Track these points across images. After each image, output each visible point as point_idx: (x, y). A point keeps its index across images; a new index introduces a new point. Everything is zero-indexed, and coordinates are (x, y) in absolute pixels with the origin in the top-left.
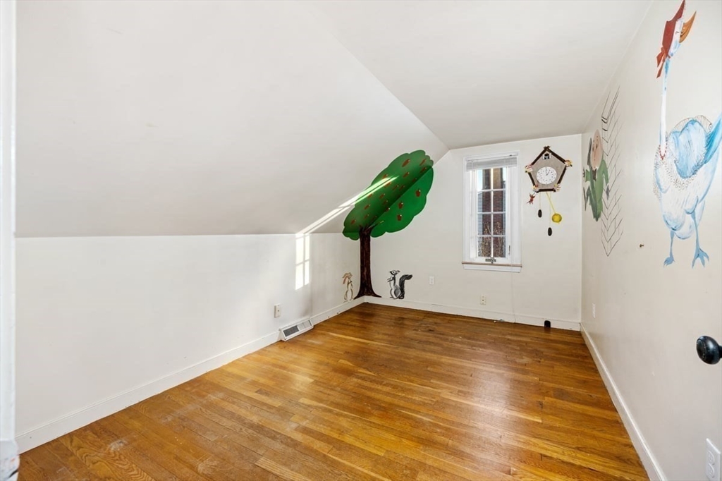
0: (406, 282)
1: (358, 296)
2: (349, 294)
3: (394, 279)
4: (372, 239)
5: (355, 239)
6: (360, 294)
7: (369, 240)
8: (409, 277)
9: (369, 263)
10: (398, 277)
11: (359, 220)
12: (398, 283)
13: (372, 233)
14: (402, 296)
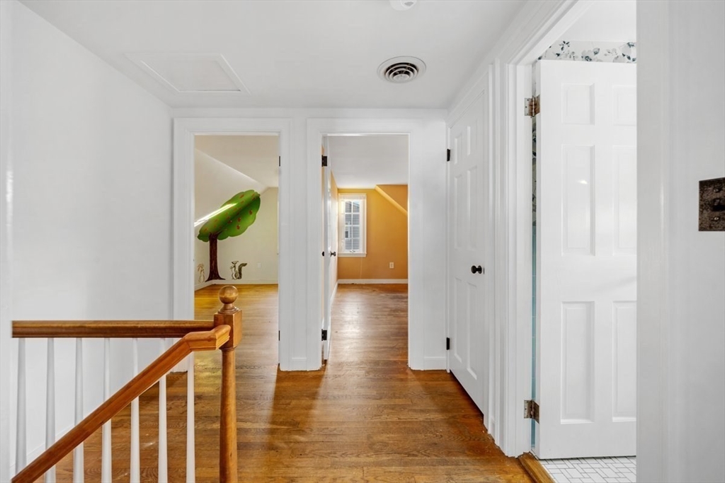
0: (243, 268)
1: (208, 280)
2: (202, 278)
3: (235, 266)
4: (218, 240)
5: (206, 241)
6: (210, 279)
7: (216, 242)
8: (245, 265)
9: (216, 257)
10: (237, 266)
11: (210, 229)
12: (237, 269)
13: (219, 237)
14: (240, 277)
